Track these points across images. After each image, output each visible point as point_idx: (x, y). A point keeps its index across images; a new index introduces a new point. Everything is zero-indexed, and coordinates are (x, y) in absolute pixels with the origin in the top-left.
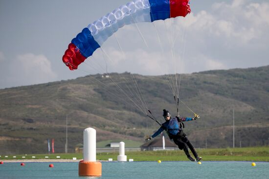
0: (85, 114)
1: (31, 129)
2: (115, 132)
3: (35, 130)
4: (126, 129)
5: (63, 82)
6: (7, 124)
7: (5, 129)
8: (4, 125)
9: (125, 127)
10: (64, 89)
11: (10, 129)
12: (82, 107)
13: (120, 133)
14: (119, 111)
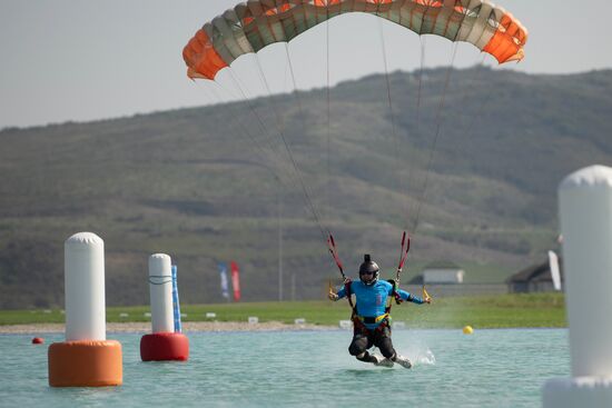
0: (359, 187)
1: (208, 231)
2: (446, 238)
3: (217, 233)
4: (476, 230)
5: (298, 95)
6: (140, 218)
7: (134, 230)
8: (131, 220)
9: (474, 225)
10: (301, 116)
11: (146, 231)
12: (352, 168)
13: (461, 241)
14: (459, 179)
